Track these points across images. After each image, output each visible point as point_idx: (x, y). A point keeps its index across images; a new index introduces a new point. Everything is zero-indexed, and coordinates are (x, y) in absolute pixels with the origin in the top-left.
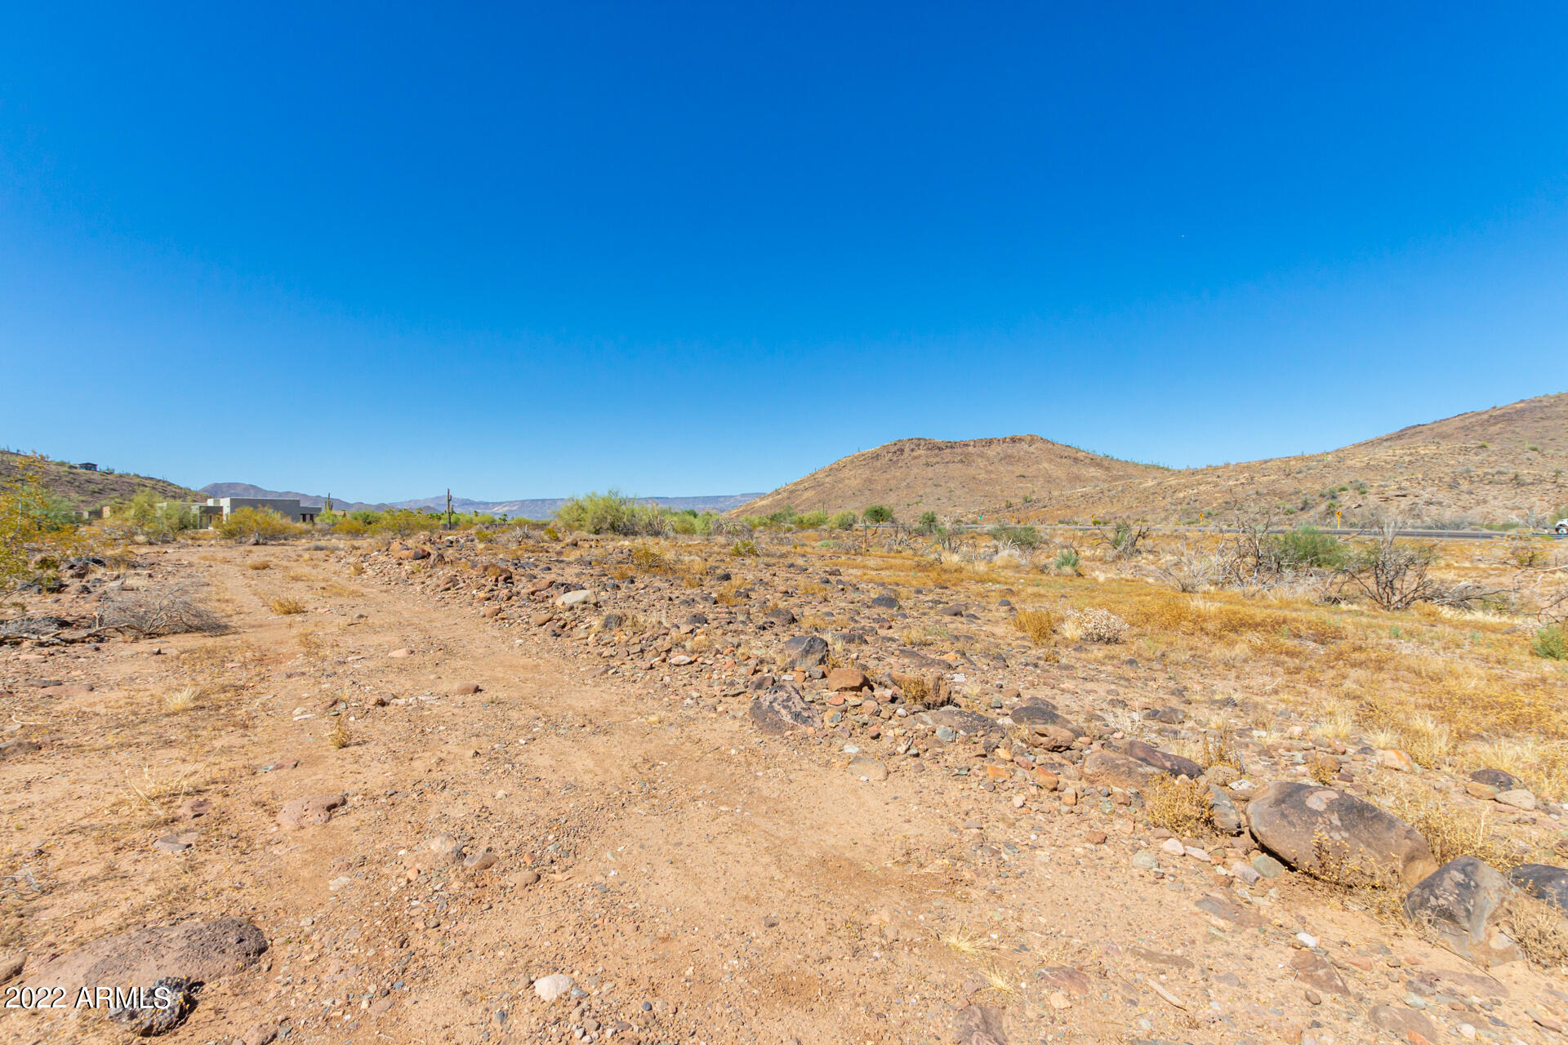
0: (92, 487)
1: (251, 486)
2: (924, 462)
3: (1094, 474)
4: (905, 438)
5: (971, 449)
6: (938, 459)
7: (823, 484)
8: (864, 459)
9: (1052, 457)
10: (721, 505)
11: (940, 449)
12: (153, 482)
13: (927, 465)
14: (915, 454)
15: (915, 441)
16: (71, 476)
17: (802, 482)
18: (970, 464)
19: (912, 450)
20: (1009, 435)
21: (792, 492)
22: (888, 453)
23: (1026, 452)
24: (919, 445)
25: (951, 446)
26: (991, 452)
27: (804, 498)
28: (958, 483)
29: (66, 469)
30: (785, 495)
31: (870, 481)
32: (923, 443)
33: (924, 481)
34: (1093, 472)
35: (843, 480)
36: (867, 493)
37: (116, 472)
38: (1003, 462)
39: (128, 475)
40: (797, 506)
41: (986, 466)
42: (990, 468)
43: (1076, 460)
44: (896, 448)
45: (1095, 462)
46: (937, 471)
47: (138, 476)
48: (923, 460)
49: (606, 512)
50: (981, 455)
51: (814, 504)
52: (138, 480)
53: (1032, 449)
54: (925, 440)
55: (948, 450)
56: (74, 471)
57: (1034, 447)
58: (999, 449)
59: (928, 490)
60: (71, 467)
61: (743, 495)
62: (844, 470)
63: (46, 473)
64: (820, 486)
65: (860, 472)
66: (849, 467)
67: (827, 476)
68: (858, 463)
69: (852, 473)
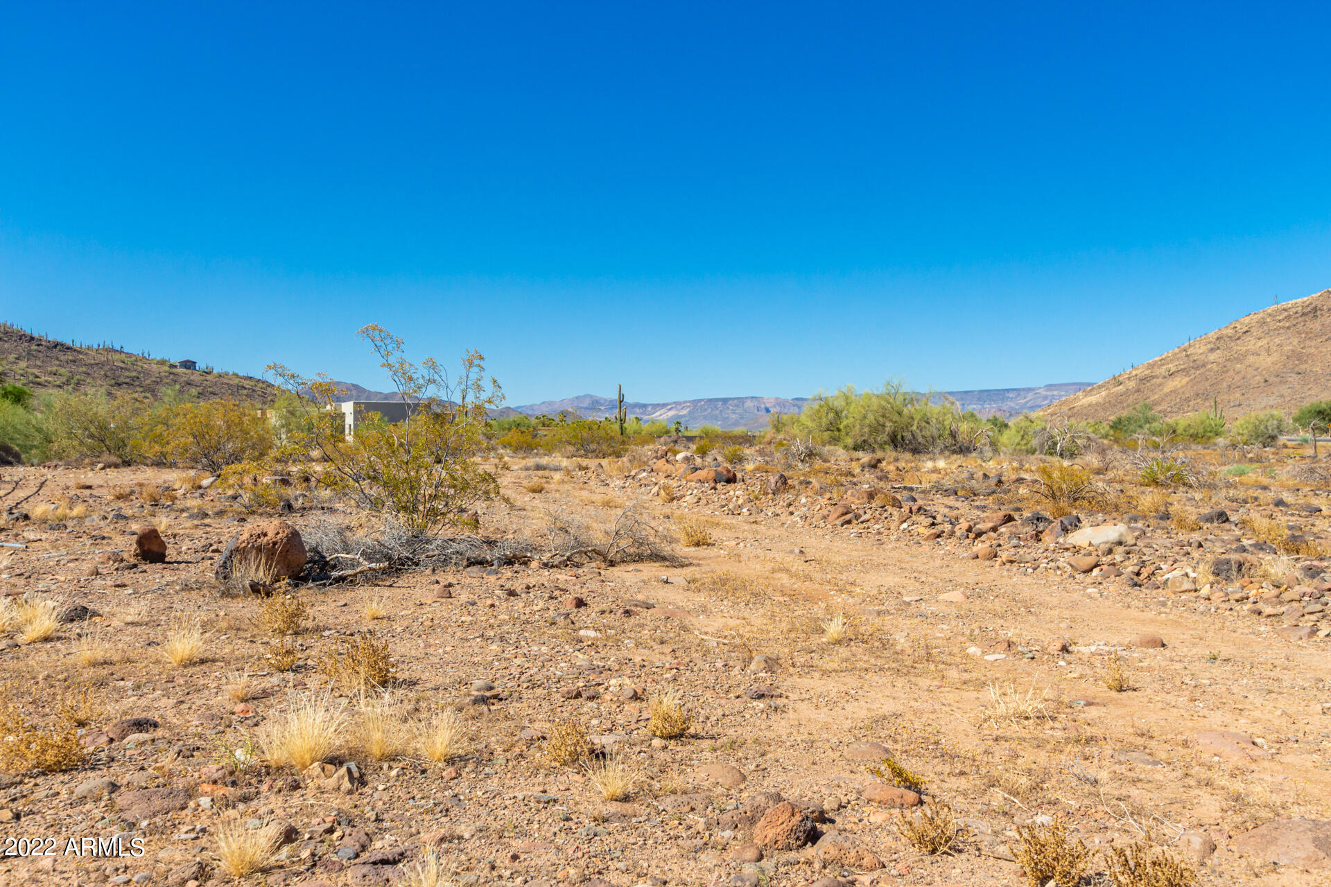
0: (192, 390)
1: (353, 385)
7: (1204, 365)
8: (1289, 317)
10: (1012, 404)
12: (253, 383)
16: (171, 376)
17: (1163, 362)
21: (1144, 380)
27: (1166, 390)
29: (167, 368)
30: (1131, 385)
31: (1298, 356)
35: (1246, 356)
36: (1293, 378)
37: (215, 371)
39: (227, 374)
40: (1157, 403)
47: (237, 375)
49: (884, 416)
51: (1188, 400)
52: (237, 381)
56: (174, 370)
60: (172, 366)
61: (1050, 387)
62: (1247, 338)
63: (147, 374)
64: (1197, 368)
65: (1277, 341)
66: (1255, 332)
67: (1212, 350)
68: (1274, 325)
69: (1263, 342)
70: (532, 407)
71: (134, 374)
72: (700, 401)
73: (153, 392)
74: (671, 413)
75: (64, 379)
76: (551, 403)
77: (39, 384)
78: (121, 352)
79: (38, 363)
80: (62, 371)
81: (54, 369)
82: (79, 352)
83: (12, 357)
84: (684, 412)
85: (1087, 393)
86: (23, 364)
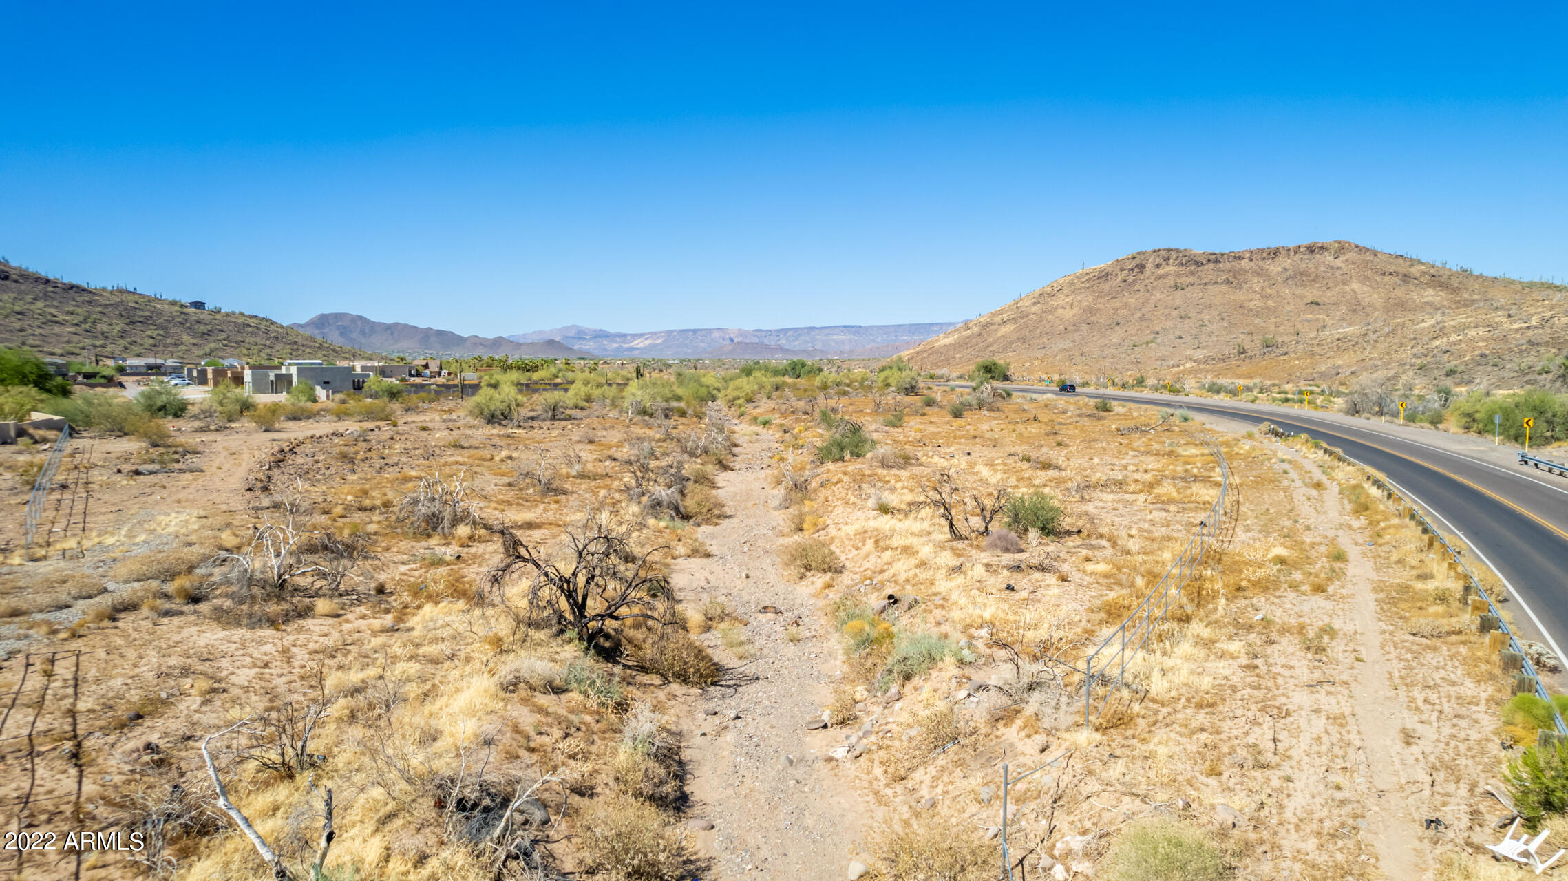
0: (202, 328)
2: (1172, 283)
3: (1430, 299)
4: (1149, 248)
5: (1244, 264)
6: (1193, 279)
7: (1027, 315)
8: (1088, 279)
9: (1369, 273)
11: (1199, 264)
12: (258, 321)
13: (1176, 287)
14: (1161, 271)
15: (1163, 253)
16: (183, 315)
17: (1001, 311)
18: (1239, 286)
19: (1158, 266)
20: (1305, 241)
21: (985, 326)
22: (1122, 270)
23: (1329, 267)
24: (1169, 259)
25: (1216, 259)
26: (1274, 268)
27: (999, 334)
28: (1215, 313)
29: (178, 308)
30: (976, 330)
31: (1091, 310)
32: (1174, 255)
33: (1167, 311)
34: (1430, 295)
35: (1056, 309)
36: (1084, 328)
37: (223, 311)
38: (1290, 282)
39: (234, 313)
41: (1263, 288)
42: (1269, 291)
43: (1406, 277)
44: (1134, 263)
45: (1436, 279)
46: (1189, 295)
47: (242, 314)
48: (1171, 281)
50: (1259, 273)
51: (1011, 343)
52: (241, 320)
53: (1338, 263)
54: (1178, 251)
55: (1211, 266)
56: (185, 310)
57: (1343, 258)
58: (1287, 263)
59: (1169, 324)
60: (183, 306)
62: (1059, 295)
63: (160, 313)
64: (1022, 318)
65: (1079, 298)
66: (1066, 291)
67: (1035, 304)
68: (1079, 285)
69: (1069, 299)
70: (524, 336)
71: (148, 314)
72: (673, 331)
73: (165, 329)
74: (648, 342)
75: (81, 318)
76: (540, 332)
77: (57, 322)
78: (134, 293)
79: (55, 303)
80: (79, 310)
81: (71, 309)
82: (94, 294)
83: (29, 298)
84: (659, 341)
85: (947, 335)
86: (40, 304)
